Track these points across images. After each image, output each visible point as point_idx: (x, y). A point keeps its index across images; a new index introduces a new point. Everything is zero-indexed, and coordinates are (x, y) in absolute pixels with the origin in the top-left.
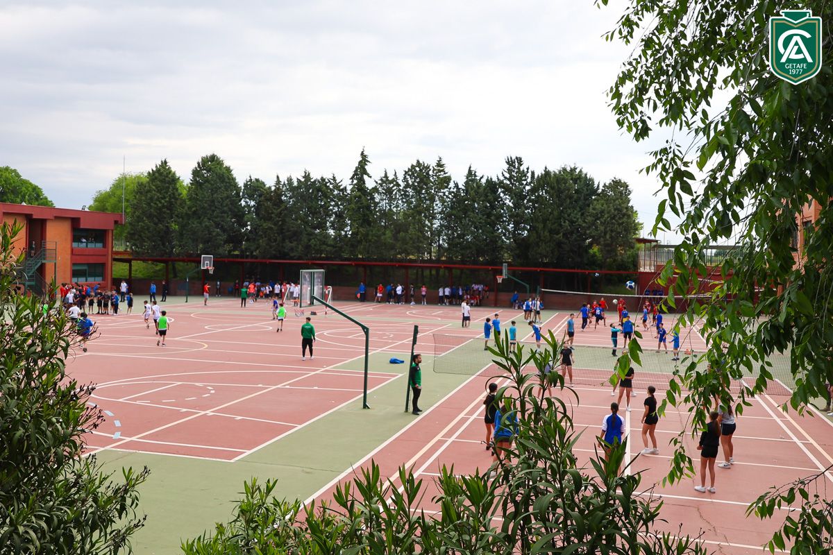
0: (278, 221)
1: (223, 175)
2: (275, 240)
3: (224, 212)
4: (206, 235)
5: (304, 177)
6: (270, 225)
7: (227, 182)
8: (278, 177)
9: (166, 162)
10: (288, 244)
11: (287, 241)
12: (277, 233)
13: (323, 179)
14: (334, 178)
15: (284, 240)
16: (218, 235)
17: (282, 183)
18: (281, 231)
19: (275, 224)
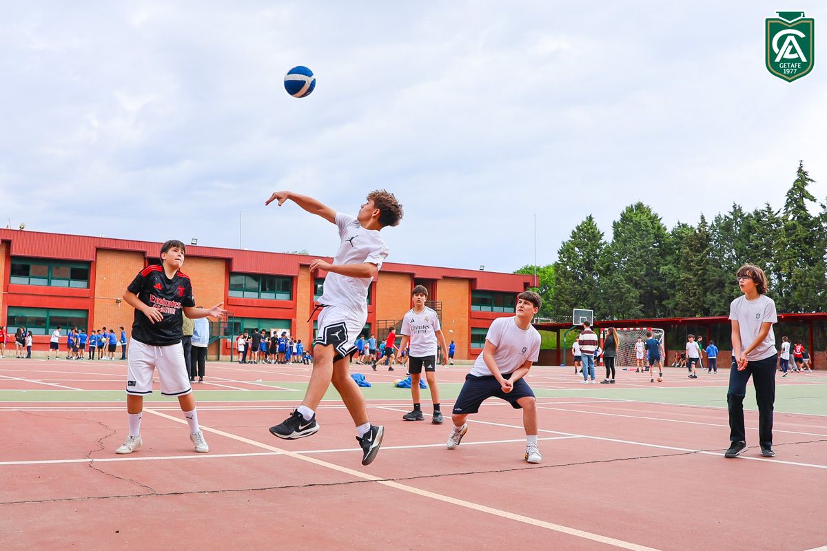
0: (698, 270)
1: (639, 223)
2: (695, 294)
3: (638, 265)
4: (615, 292)
5: (732, 214)
6: (688, 276)
7: (643, 230)
8: (703, 218)
9: (590, 219)
10: (709, 297)
11: (708, 293)
12: (698, 285)
13: (757, 213)
14: (769, 209)
15: (705, 294)
16: (629, 291)
17: (710, 224)
18: (702, 282)
19: (695, 275)
